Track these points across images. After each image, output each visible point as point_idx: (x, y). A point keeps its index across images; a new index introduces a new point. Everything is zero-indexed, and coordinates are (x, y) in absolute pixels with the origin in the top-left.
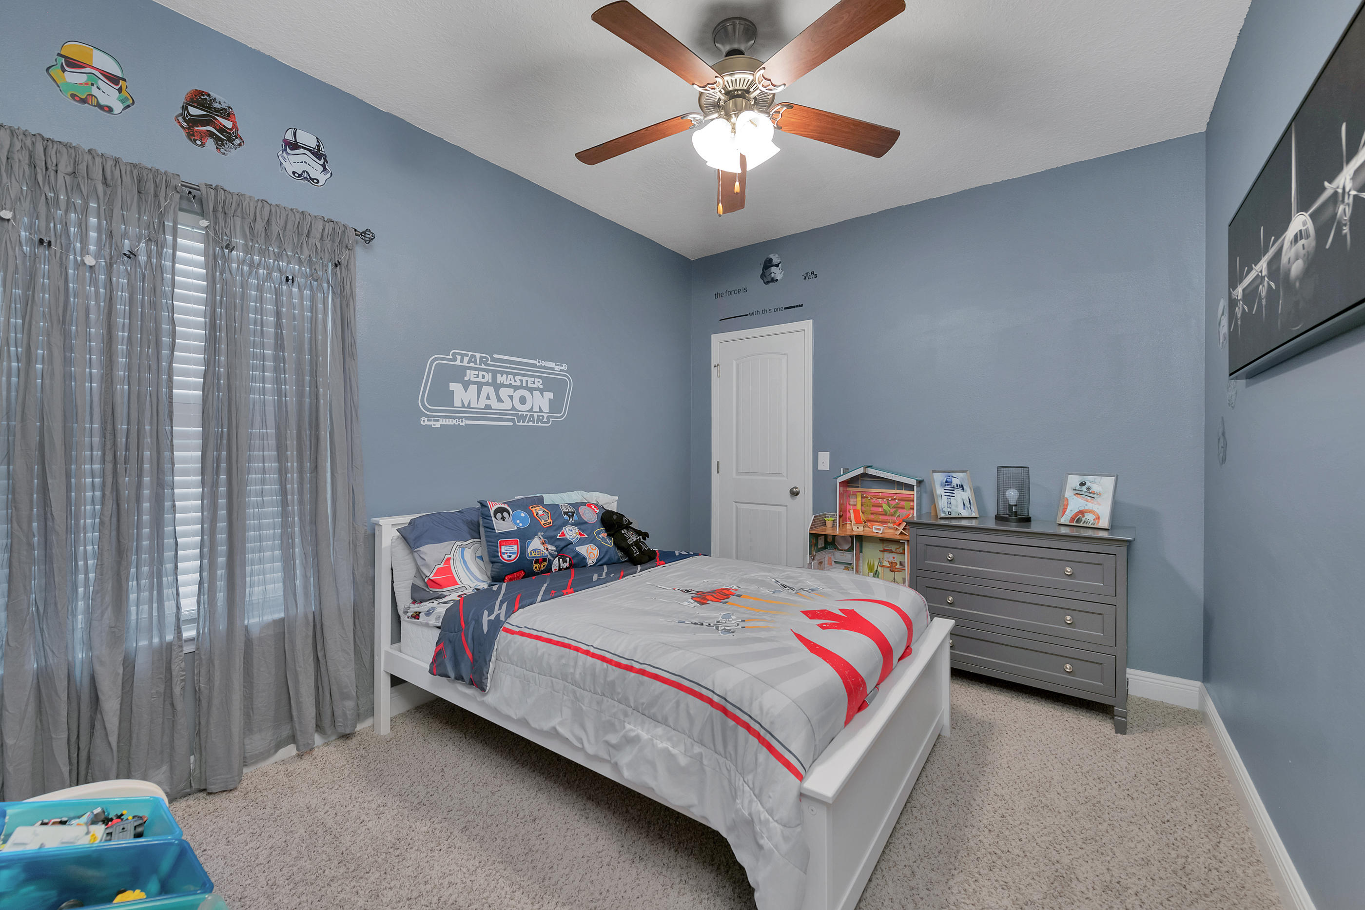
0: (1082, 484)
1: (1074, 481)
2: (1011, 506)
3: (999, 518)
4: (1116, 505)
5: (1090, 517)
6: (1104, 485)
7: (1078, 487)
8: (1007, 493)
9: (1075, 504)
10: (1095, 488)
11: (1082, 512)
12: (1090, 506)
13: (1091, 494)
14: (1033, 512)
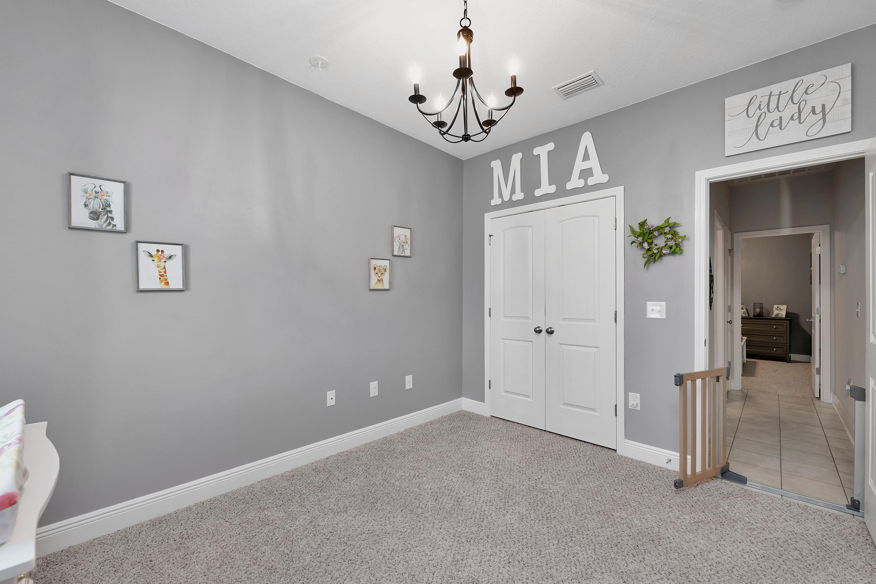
0: (778, 307)
1: (775, 306)
2: (757, 313)
3: (754, 316)
4: (787, 313)
5: (780, 315)
6: (785, 307)
7: (777, 308)
8: (757, 310)
9: (776, 312)
10: (781, 308)
11: (778, 314)
12: (780, 312)
13: (780, 309)
14: (764, 315)
